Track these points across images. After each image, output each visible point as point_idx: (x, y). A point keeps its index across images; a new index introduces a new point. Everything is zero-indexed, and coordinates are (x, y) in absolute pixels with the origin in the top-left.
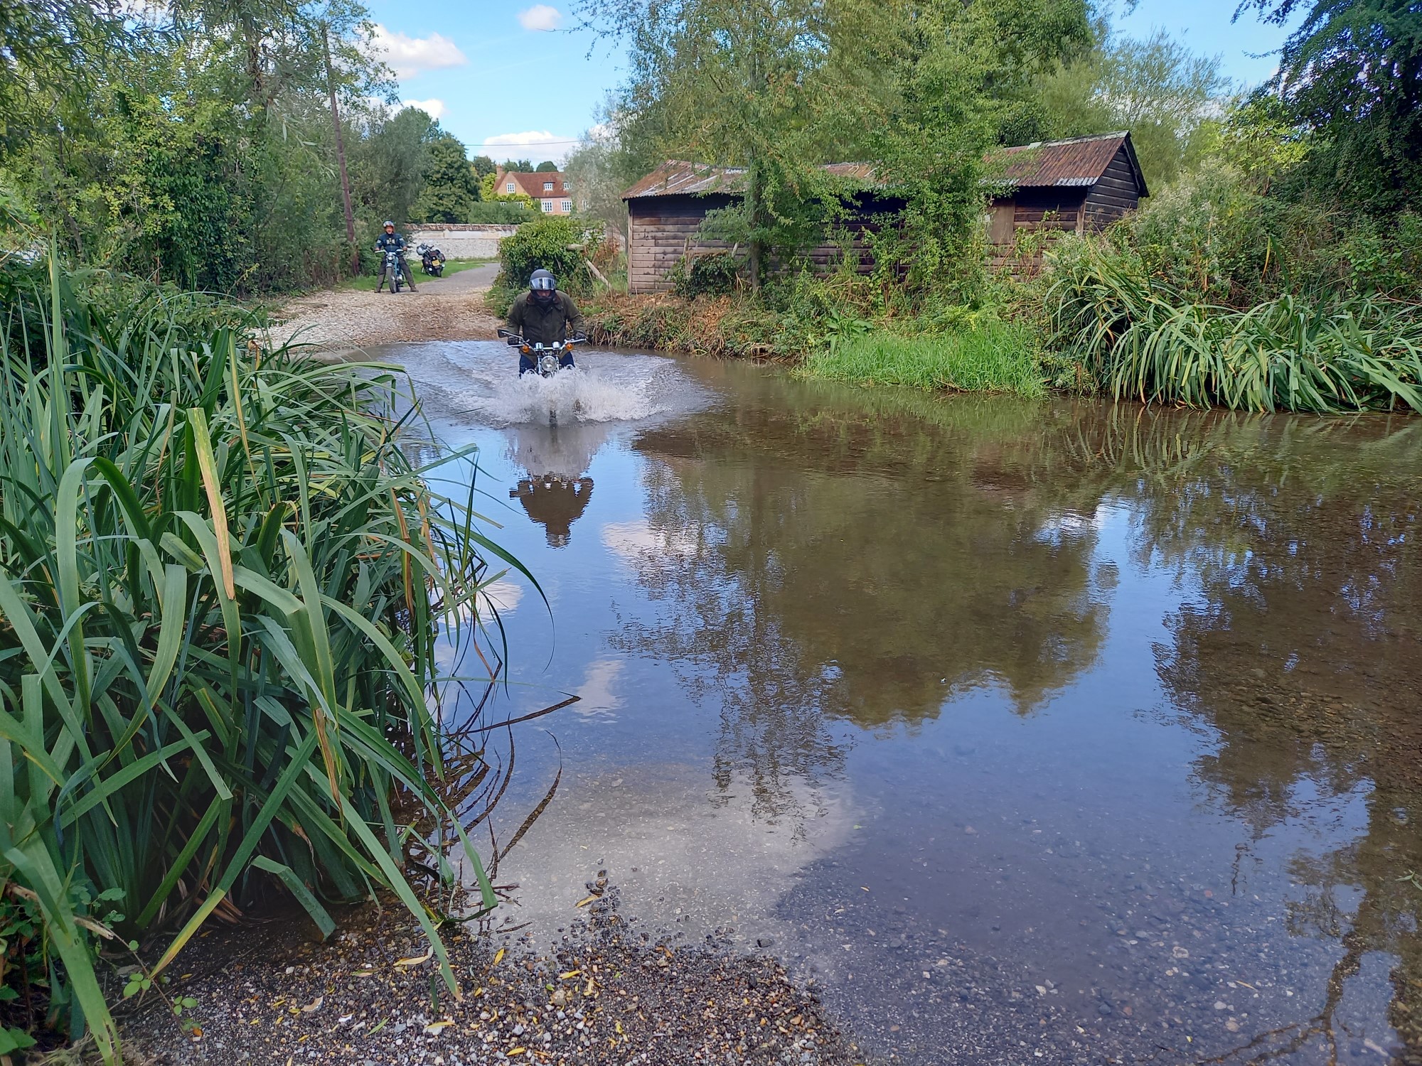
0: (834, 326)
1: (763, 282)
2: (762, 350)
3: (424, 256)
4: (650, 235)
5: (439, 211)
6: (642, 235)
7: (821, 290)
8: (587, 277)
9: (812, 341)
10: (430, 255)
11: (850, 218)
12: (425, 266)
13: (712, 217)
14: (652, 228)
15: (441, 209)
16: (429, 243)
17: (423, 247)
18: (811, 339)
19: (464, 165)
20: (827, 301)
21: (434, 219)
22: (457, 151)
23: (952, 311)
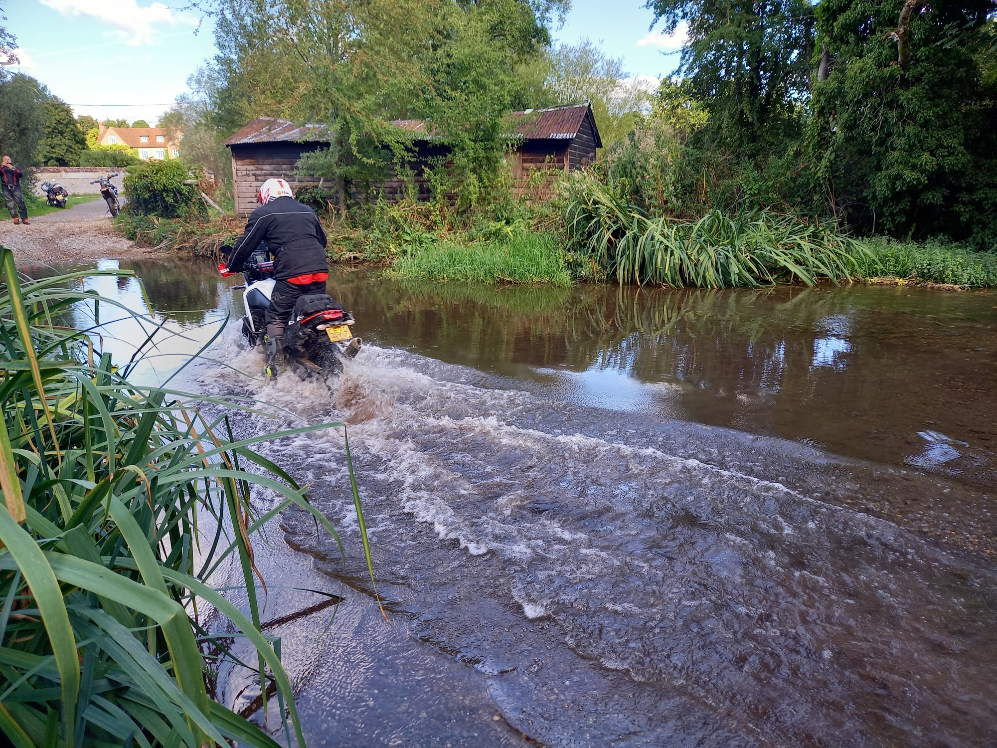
0: (408, 238)
1: (348, 207)
2: (355, 258)
3: (48, 192)
4: (251, 173)
5: (52, 158)
6: (244, 173)
7: (395, 212)
8: (202, 205)
9: (393, 250)
10: (52, 191)
11: (413, 160)
12: (50, 200)
13: (305, 160)
14: (252, 167)
15: (54, 156)
16: (53, 181)
17: (46, 184)
18: (392, 247)
19: (71, 122)
20: (401, 220)
21: (49, 164)
22: (63, 110)
23: (493, 226)
